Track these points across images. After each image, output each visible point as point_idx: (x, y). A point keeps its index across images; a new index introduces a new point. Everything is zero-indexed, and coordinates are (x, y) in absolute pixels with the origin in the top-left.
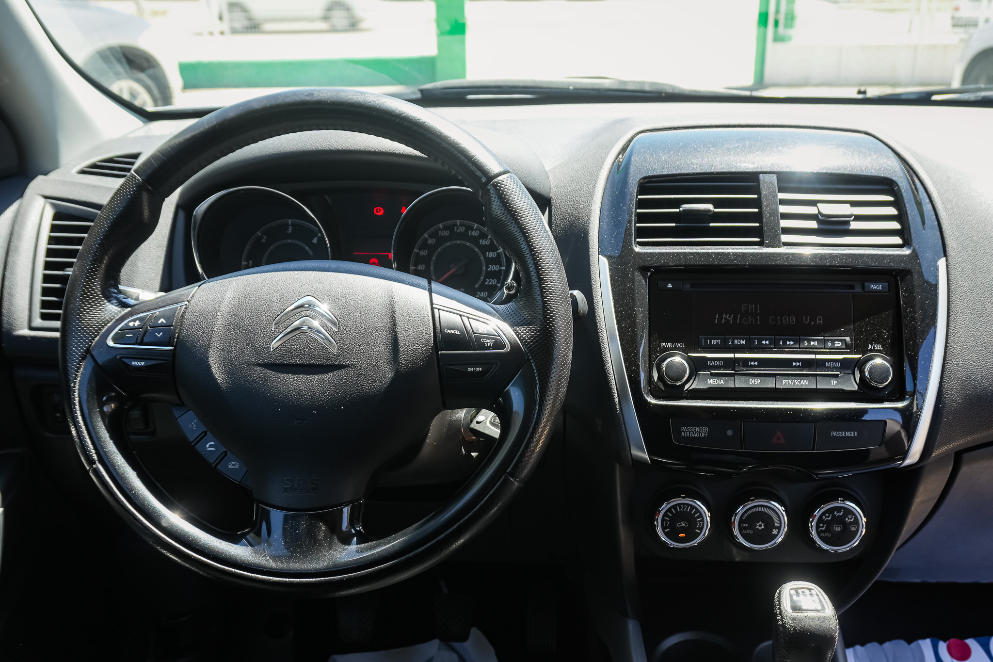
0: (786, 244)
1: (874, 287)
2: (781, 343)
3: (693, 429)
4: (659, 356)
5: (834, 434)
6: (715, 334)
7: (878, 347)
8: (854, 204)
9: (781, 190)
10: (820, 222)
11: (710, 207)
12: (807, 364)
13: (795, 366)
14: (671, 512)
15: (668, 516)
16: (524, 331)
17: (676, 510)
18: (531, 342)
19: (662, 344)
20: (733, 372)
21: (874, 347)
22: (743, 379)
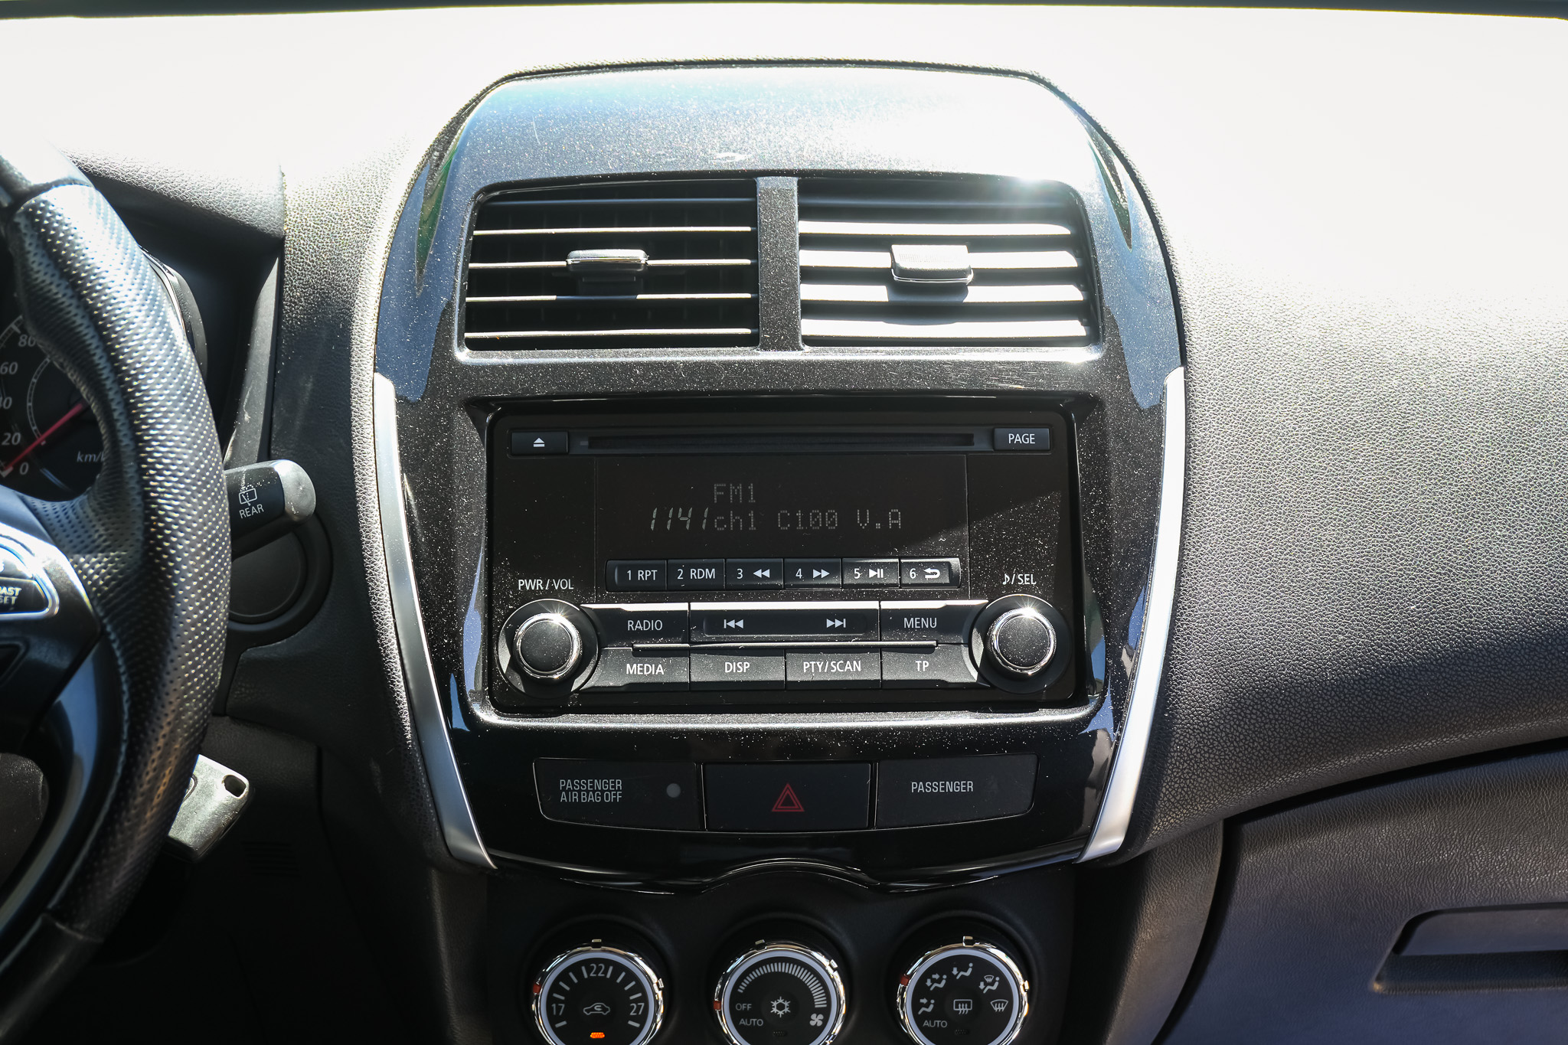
0: (813, 341)
1: (1016, 438)
2: (799, 574)
3: (586, 784)
4: (513, 610)
5: (917, 787)
6: (644, 558)
7: (1026, 579)
8: (977, 244)
9: (806, 213)
10: (896, 288)
11: (638, 255)
12: (859, 622)
13: (833, 629)
14: (569, 982)
15: (562, 991)
16: (97, 564)
17: (579, 975)
18: (110, 591)
19: (521, 583)
20: (687, 645)
21: (1017, 580)
22: (708, 661)
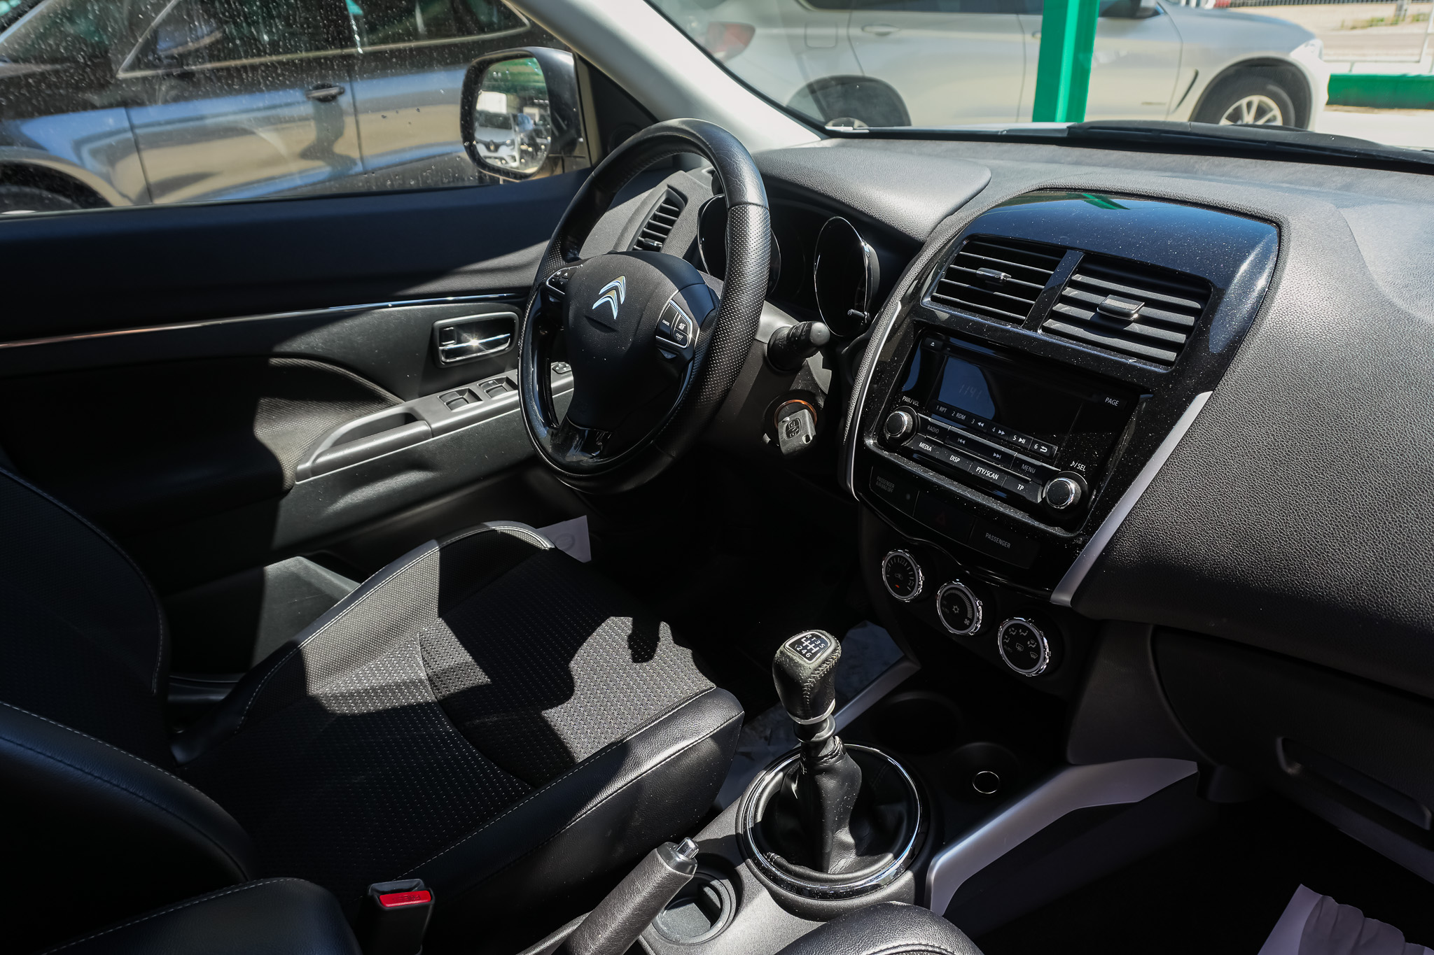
0: (1046, 330)
1: (1109, 400)
2: (994, 430)
3: (884, 481)
4: (897, 407)
5: (988, 536)
6: (945, 402)
7: (1082, 467)
8: (1150, 303)
9: (1079, 270)
10: (1096, 314)
11: (1002, 274)
12: (1006, 458)
13: (995, 458)
14: (893, 561)
15: (891, 564)
17: (897, 560)
19: (902, 397)
20: (943, 443)
21: (1077, 466)
22: (947, 452)
